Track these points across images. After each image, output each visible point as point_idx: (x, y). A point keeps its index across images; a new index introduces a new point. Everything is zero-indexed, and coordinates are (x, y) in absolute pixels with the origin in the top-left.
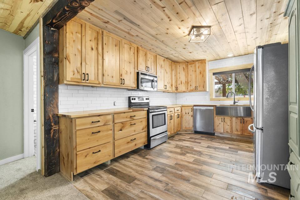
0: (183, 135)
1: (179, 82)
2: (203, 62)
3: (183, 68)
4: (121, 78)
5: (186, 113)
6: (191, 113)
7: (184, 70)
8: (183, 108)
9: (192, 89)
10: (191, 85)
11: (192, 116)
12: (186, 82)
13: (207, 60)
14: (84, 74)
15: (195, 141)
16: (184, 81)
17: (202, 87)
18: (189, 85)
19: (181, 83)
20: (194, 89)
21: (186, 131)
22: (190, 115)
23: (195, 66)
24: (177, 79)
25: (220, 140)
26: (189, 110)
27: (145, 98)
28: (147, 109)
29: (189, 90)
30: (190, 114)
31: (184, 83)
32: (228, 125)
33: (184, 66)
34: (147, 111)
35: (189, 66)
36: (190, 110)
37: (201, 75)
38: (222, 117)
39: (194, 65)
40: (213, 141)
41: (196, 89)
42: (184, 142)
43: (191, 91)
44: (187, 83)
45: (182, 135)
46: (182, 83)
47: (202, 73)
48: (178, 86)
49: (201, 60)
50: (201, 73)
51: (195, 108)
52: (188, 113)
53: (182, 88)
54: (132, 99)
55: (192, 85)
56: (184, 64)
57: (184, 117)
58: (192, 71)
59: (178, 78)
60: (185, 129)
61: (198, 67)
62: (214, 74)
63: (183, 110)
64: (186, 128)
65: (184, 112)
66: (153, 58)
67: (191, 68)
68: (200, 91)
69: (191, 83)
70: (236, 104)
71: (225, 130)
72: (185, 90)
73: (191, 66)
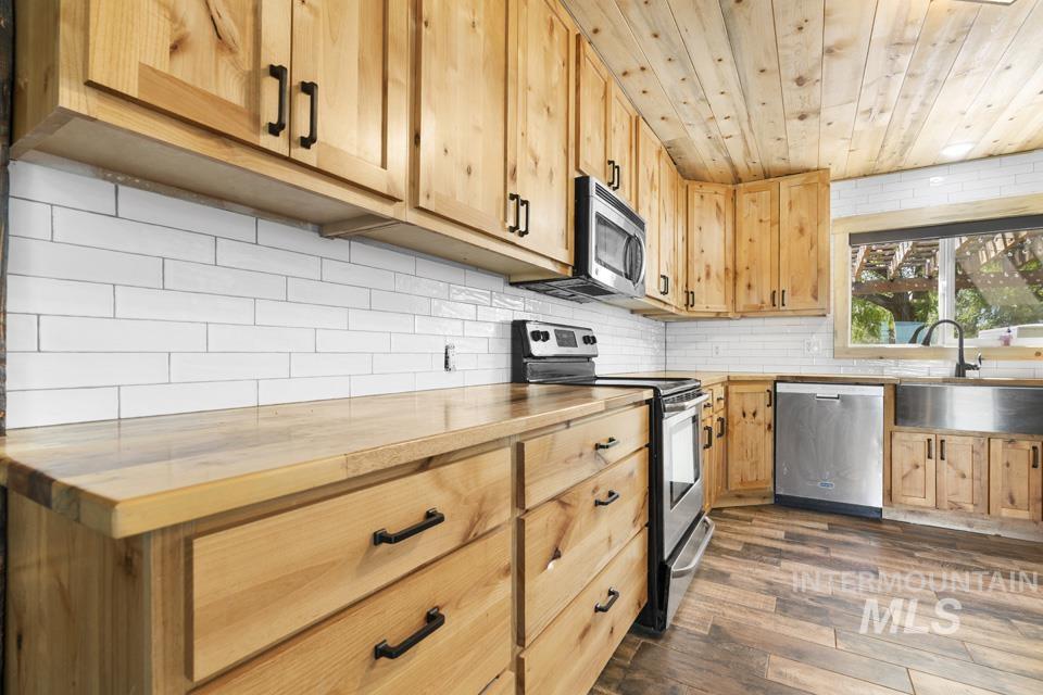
0: (737, 518)
1: (698, 270)
2: (816, 180)
3: (714, 208)
4: (511, 190)
5: (744, 415)
6: (766, 414)
7: (718, 217)
8: (733, 389)
9: (755, 301)
10: (749, 286)
11: (769, 426)
12: (726, 269)
13: (834, 173)
14: (277, 72)
15: (834, 555)
16: (718, 267)
17: (809, 294)
18: (742, 284)
19: (708, 275)
20: (767, 299)
21: (739, 497)
22: (759, 424)
23: (775, 199)
24: (692, 256)
25: (946, 551)
26: (758, 401)
27: (579, 336)
28: (648, 394)
29: (740, 308)
30: (760, 417)
31: (718, 276)
32: (964, 476)
33: (721, 199)
34: (646, 408)
35: (744, 199)
36: (763, 399)
37: (805, 241)
38: (932, 437)
39: (765, 194)
40: (917, 554)
41: (777, 302)
43: (756, 311)
44: (733, 274)
45: (727, 516)
46: (713, 274)
47: (808, 230)
48: (694, 287)
49: (808, 171)
50: (801, 231)
51: (782, 388)
52: (754, 414)
53: (711, 297)
54: (537, 336)
55: (754, 283)
56: (722, 190)
57: (736, 431)
58: (756, 220)
59: (697, 251)
60: (740, 487)
61: (790, 203)
62: (855, 239)
63: (733, 398)
64: (742, 482)
65: (735, 409)
66: (626, 123)
67: (752, 208)
68: (797, 314)
69: (750, 278)
70: (970, 374)
71: (946, 497)
72: (721, 308)
73: (754, 201)
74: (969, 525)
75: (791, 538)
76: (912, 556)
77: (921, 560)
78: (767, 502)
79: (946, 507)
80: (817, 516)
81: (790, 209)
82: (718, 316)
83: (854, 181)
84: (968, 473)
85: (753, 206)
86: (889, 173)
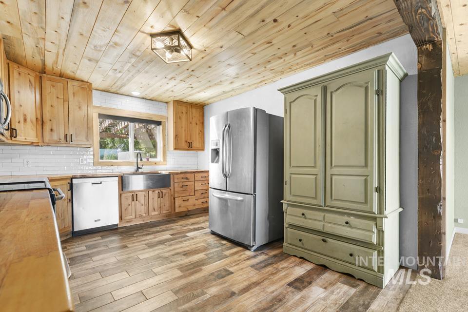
1: (19, 116)
2: (87, 86)
3: (28, 83)
6: (68, 195)
7: (31, 88)
9: (55, 138)
10: (52, 130)
11: (70, 200)
12: (37, 119)
13: (94, 86)
16: (31, 116)
17: (84, 138)
18: (47, 128)
19: (25, 120)
20: (63, 137)
22: (65, 200)
23: (66, 89)
24: (14, 107)
25: (141, 231)
26: (64, 188)
29: (46, 141)
31: (32, 122)
32: (142, 205)
33: (32, 79)
35: (47, 84)
36: (67, 187)
38: (134, 193)
39: (60, 85)
40: (135, 235)
41: (68, 140)
42: (94, 259)
43: (57, 143)
44: (41, 122)
46: (28, 120)
48: (17, 126)
49: (82, 81)
50: (80, 108)
51: (75, 181)
55: (54, 128)
56: (33, 74)
58: (55, 96)
59: (17, 104)
61: (74, 93)
62: (101, 116)
68: (78, 146)
69: (52, 125)
70: (140, 171)
71: (138, 214)
72: (35, 140)
73: (53, 86)
74: (143, 221)
75: (88, 248)
76: (134, 236)
77: (137, 237)
78: (68, 237)
79: (138, 217)
80: (95, 235)
81: (74, 96)
82: (32, 144)
83: (100, 92)
84: (144, 204)
85: (53, 90)
86: (113, 93)
